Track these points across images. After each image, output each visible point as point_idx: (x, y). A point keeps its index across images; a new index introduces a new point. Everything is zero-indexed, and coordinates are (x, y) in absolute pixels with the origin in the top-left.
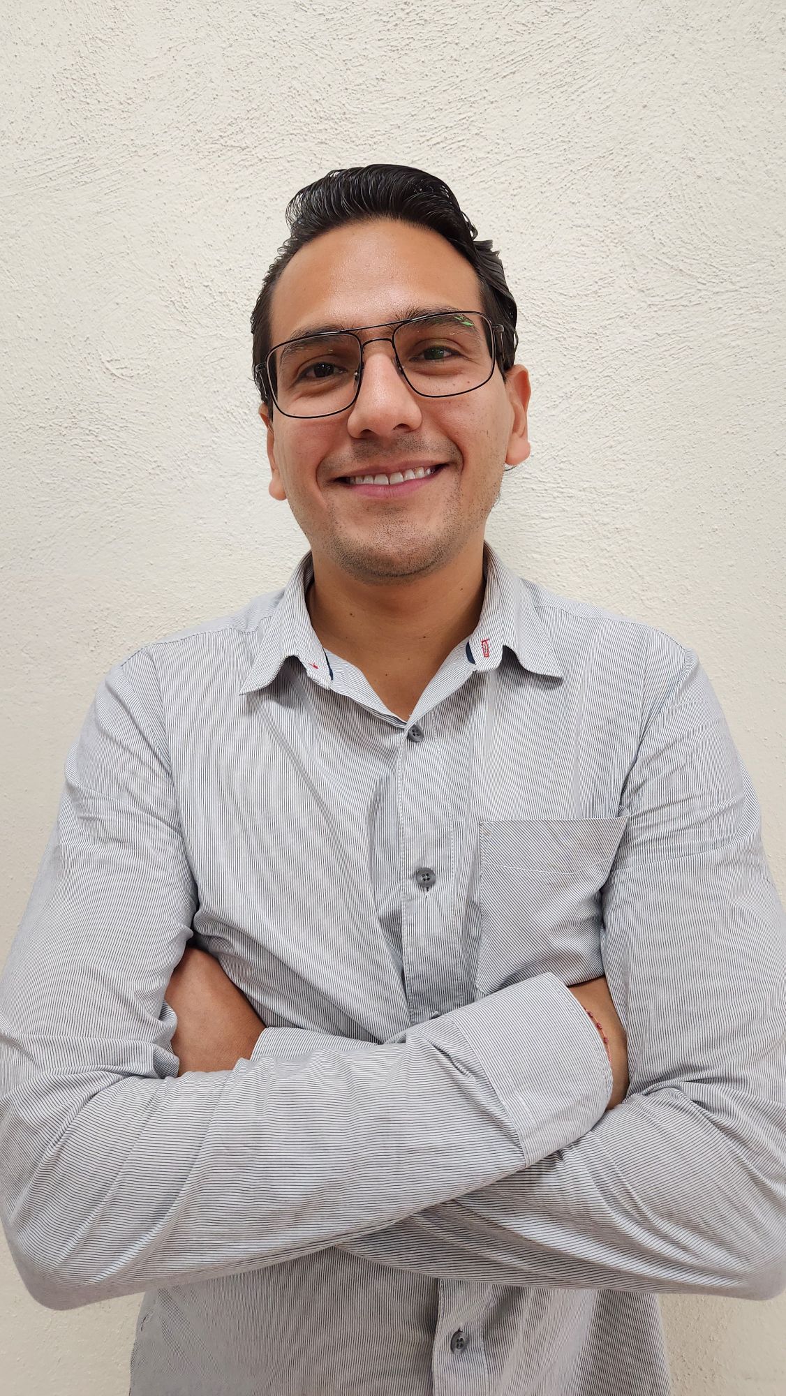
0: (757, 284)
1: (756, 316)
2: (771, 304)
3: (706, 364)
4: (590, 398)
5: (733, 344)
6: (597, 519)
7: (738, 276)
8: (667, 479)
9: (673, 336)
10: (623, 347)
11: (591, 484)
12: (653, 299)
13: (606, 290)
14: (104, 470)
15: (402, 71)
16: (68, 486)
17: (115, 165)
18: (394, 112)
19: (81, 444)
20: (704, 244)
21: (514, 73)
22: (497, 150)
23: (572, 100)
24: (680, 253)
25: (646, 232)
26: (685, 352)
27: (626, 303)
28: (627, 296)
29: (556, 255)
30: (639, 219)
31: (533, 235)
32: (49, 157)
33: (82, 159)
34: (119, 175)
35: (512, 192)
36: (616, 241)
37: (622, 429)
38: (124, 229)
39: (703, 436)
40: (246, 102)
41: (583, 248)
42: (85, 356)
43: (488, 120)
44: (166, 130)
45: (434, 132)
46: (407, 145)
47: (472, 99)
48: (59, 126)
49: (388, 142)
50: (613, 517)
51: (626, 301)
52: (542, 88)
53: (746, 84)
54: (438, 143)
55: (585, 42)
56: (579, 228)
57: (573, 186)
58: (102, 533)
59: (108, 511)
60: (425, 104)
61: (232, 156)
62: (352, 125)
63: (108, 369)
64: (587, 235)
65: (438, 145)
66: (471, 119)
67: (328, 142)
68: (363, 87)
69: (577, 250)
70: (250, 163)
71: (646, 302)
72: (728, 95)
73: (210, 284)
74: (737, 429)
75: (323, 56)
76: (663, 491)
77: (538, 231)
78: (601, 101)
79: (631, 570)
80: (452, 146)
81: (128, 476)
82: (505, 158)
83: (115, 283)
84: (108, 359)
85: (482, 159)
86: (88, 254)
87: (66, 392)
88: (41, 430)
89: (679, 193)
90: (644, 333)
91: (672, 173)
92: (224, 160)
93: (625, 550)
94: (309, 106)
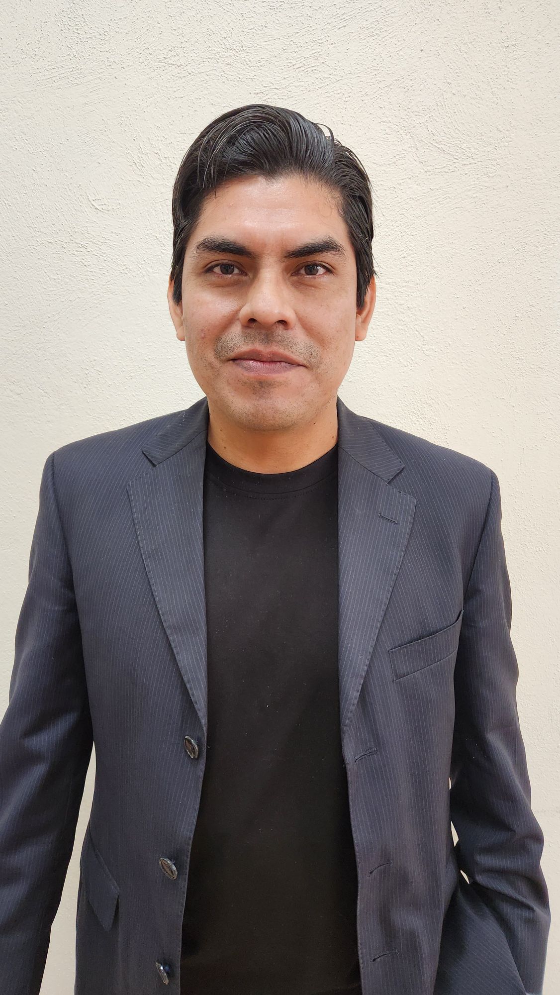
0: (487, 160)
1: (487, 179)
2: (495, 172)
3: (459, 208)
4: (392, 227)
5: (474, 196)
6: (397, 301)
7: (476, 155)
8: (437, 277)
9: (440, 190)
10: (411, 196)
11: (392, 280)
12: (428, 168)
13: (400, 161)
14: (91, 270)
15: (278, 22)
16: (68, 281)
17: (97, 73)
18: (272, 47)
19: (76, 253)
20: (457, 135)
21: (345, 26)
22: (335, 73)
23: (380, 44)
24: (443, 140)
25: (424, 126)
26: (446, 200)
27: (412, 170)
28: (412, 165)
29: (371, 140)
30: (419, 119)
31: (357, 127)
32: (53, 67)
33: (75, 69)
34: (99, 80)
35: (345, 100)
36: (406, 132)
37: (411, 246)
38: (102, 115)
39: (457, 251)
40: (181, 37)
41: (387, 136)
42: (79, 196)
43: (330, 54)
44: (130, 52)
45: (297, 60)
46: (280, 68)
47: (320, 41)
48: (59, 48)
49: (270, 65)
50: (407, 301)
51: (412, 169)
52: (362, 37)
53: (480, 40)
54: (300, 67)
55: (387, 9)
56: (384, 123)
57: (381, 97)
58: (91, 311)
59: (95, 297)
60: (292, 43)
61: (172, 71)
62: (247, 54)
63: (93, 205)
64: (389, 127)
65: (300, 69)
66: (320, 53)
67: (232, 64)
68: (253, 30)
69: (383, 137)
70: (183, 75)
71: (424, 169)
72: (470, 45)
73: (159, 152)
74: (477, 247)
75: (228, 10)
76: (435, 285)
77: (361, 124)
78: (397, 46)
79: (416, 332)
80: (308, 70)
81: (107, 274)
82: (340, 78)
83: (97, 149)
84: (94, 199)
85: (327, 78)
86: (79, 130)
87: (66, 220)
88: (50, 245)
89: (442, 104)
90: (423, 188)
91: (438, 91)
92: (167, 73)
93: (413, 320)
94: (220, 41)
